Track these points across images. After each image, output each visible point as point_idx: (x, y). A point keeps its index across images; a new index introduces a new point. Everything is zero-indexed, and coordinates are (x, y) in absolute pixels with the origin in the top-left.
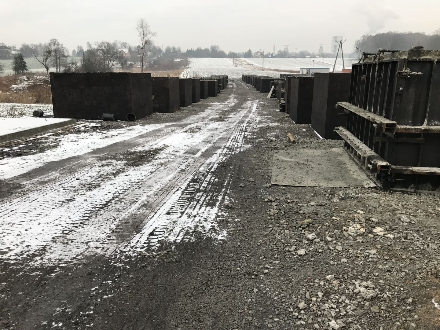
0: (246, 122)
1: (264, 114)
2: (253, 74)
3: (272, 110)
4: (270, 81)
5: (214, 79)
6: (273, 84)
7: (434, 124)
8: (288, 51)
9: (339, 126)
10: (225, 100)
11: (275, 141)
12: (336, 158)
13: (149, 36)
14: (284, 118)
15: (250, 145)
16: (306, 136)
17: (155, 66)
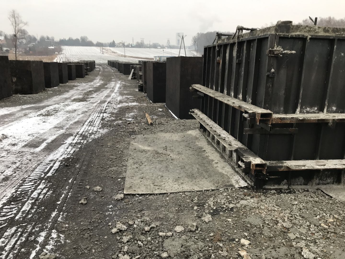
0: (108, 102)
1: (124, 93)
2: (116, 60)
3: (132, 89)
4: (130, 66)
5: (82, 63)
6: (133, 68)
7: (306, 111)
8: (143, 43)
9: (194, 109)
10: (91, 81)
11: (134, 123)
12: (195, 143)
13: (21, 25)
14: (142, 97)
15: (107, 129)
16: (162, 116)
17: (31, 52)
